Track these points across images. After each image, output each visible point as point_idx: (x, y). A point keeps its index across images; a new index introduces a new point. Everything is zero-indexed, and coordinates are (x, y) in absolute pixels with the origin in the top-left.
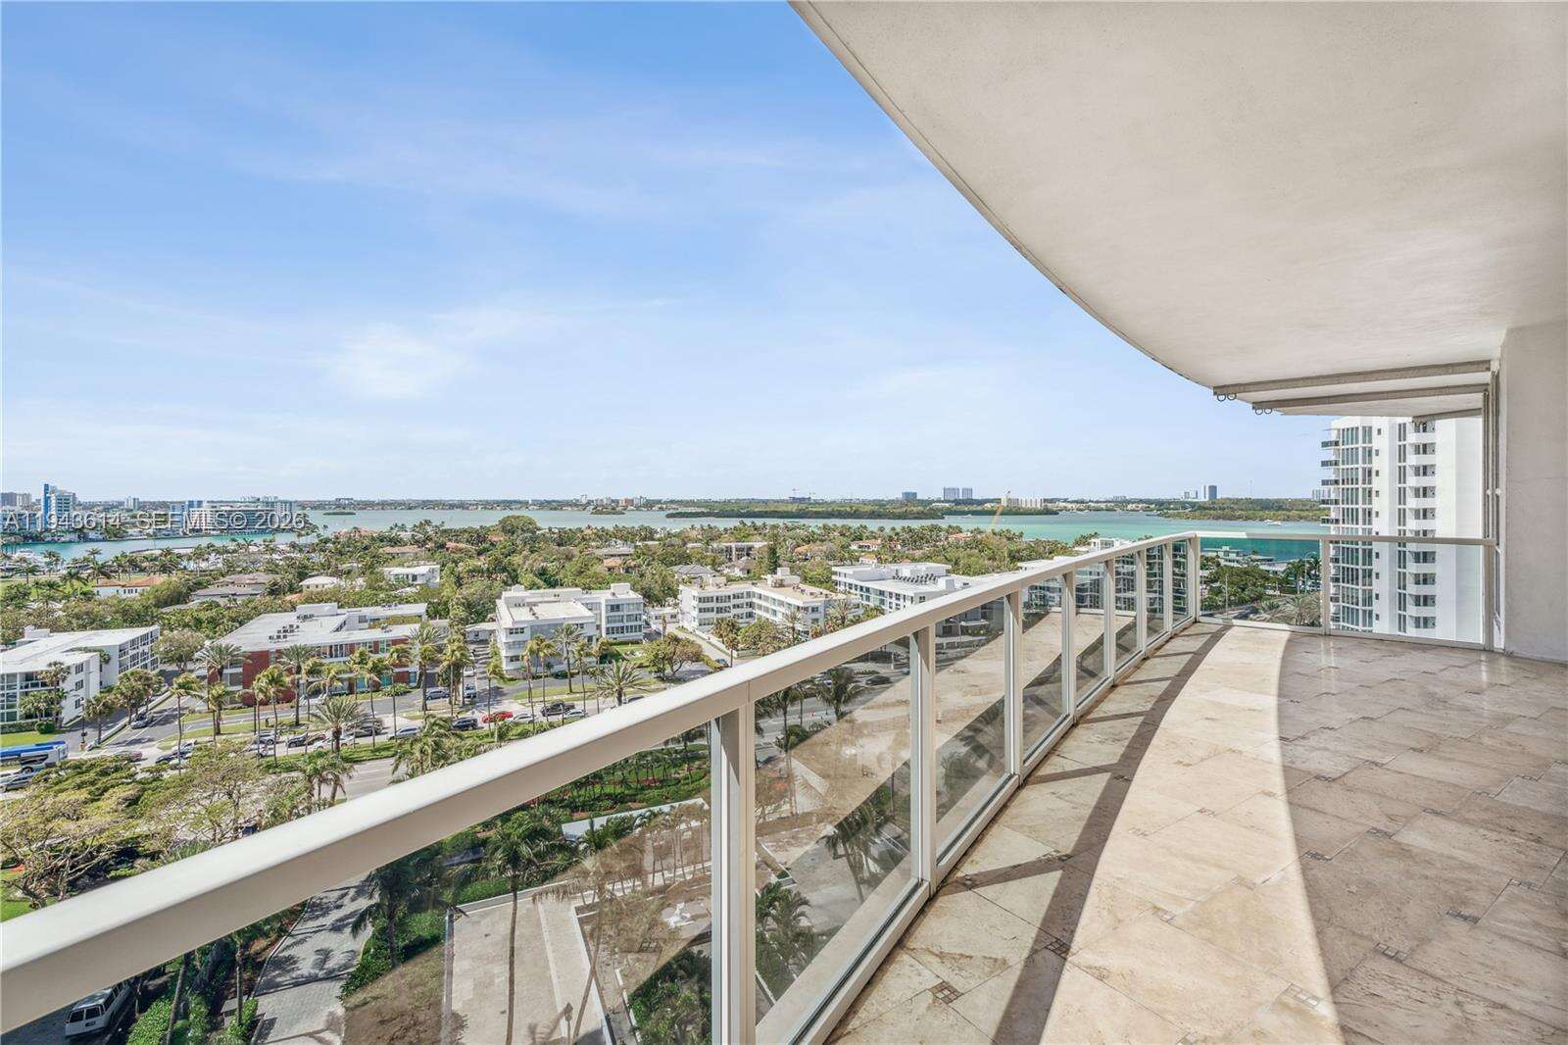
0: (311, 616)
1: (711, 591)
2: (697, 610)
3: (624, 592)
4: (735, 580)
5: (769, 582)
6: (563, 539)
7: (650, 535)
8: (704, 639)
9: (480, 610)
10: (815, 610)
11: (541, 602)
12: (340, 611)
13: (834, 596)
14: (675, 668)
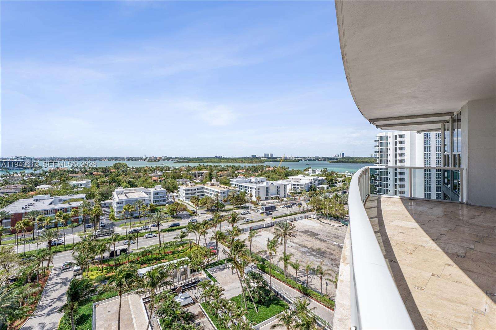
0: (40, 200)
1: (190, 187)
2: (185, 194)
3: (160, 188)
4: (197, 184)
5: (209, 184)
6: (138, 170)
7: (168, 169)
8: (187, 204)
9: (106, 196)
10: (224, 193)
11: (129, 193)
12: (51, 198)
13: (230, 188)
14: (177, 213)
